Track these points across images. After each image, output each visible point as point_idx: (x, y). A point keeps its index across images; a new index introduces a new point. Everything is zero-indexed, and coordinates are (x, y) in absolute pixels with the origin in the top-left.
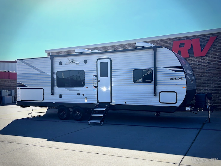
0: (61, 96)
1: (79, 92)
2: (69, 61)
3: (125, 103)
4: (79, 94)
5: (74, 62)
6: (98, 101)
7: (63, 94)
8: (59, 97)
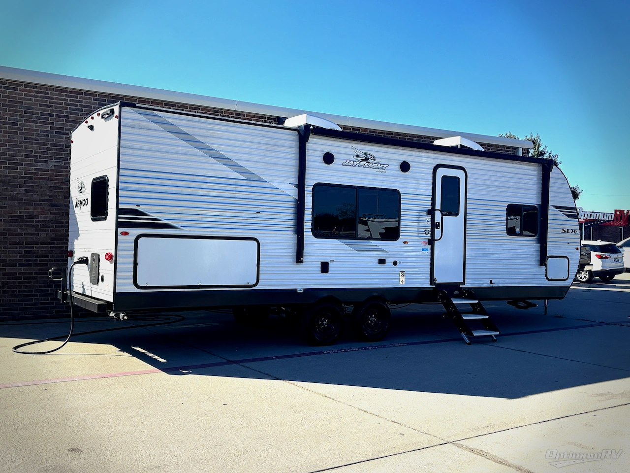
0: (325, 267)
1: (382, 255)
2: (358, 156)
3: (491, 282)
4: (382, 262)
5: (370, 160)
6: (432, 280)
7: (333, 261)
8: (320, 272)
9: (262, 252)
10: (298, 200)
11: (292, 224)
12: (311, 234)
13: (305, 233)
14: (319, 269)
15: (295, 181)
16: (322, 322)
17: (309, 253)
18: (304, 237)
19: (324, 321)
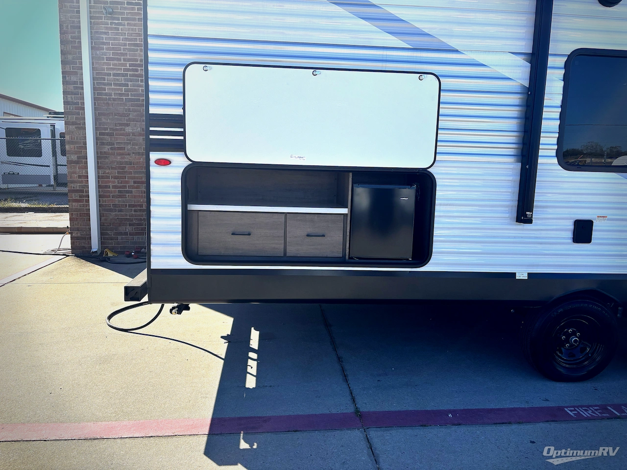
0: (583, 231)
7: (603, 218)
8: (571, 241)
9: (441, 199)
10: (529, 89)
11: (513, 139)
12: (555, 160)
13: (540, 160)
14: (570, 235)
15: (526, 45)
16: (569, 336)
17: (546, 201)
18: (539, 167)
19: (574, 333)
